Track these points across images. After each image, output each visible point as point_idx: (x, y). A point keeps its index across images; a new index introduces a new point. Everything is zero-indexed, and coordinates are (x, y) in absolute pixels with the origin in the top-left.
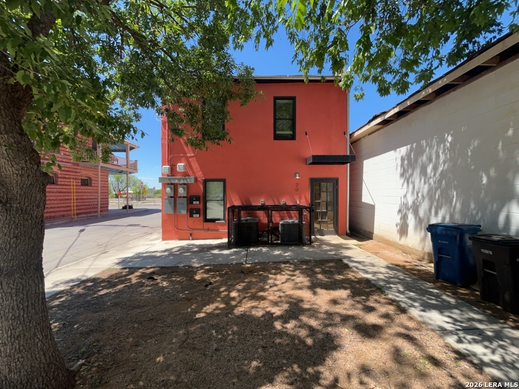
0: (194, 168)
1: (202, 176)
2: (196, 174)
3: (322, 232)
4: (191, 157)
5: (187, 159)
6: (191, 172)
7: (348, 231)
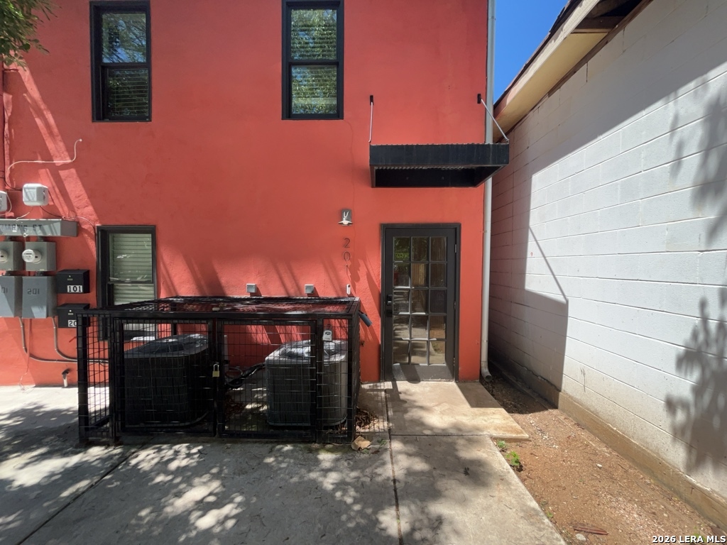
0: (72, 197)
1: (94, 217)
2: (79, 212)
3: (415, 371)
4: (65, 167)
5: (55, 171)
6: (66, 208)
7: (486, 371)
